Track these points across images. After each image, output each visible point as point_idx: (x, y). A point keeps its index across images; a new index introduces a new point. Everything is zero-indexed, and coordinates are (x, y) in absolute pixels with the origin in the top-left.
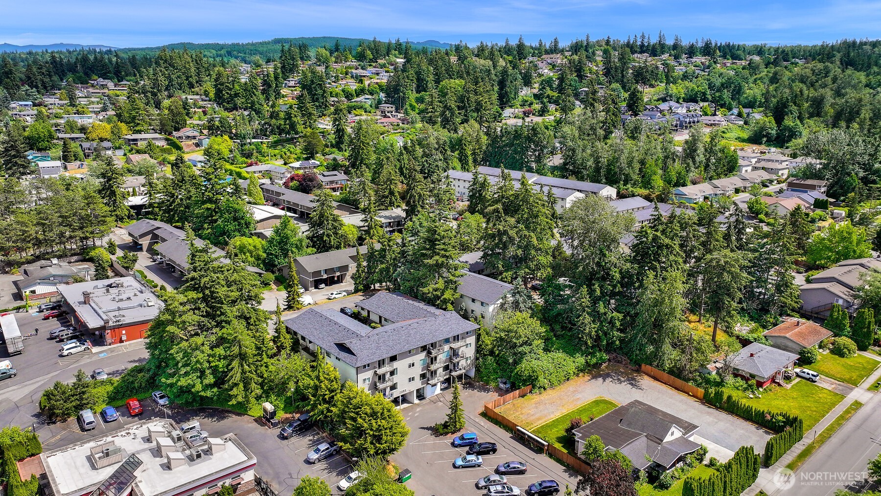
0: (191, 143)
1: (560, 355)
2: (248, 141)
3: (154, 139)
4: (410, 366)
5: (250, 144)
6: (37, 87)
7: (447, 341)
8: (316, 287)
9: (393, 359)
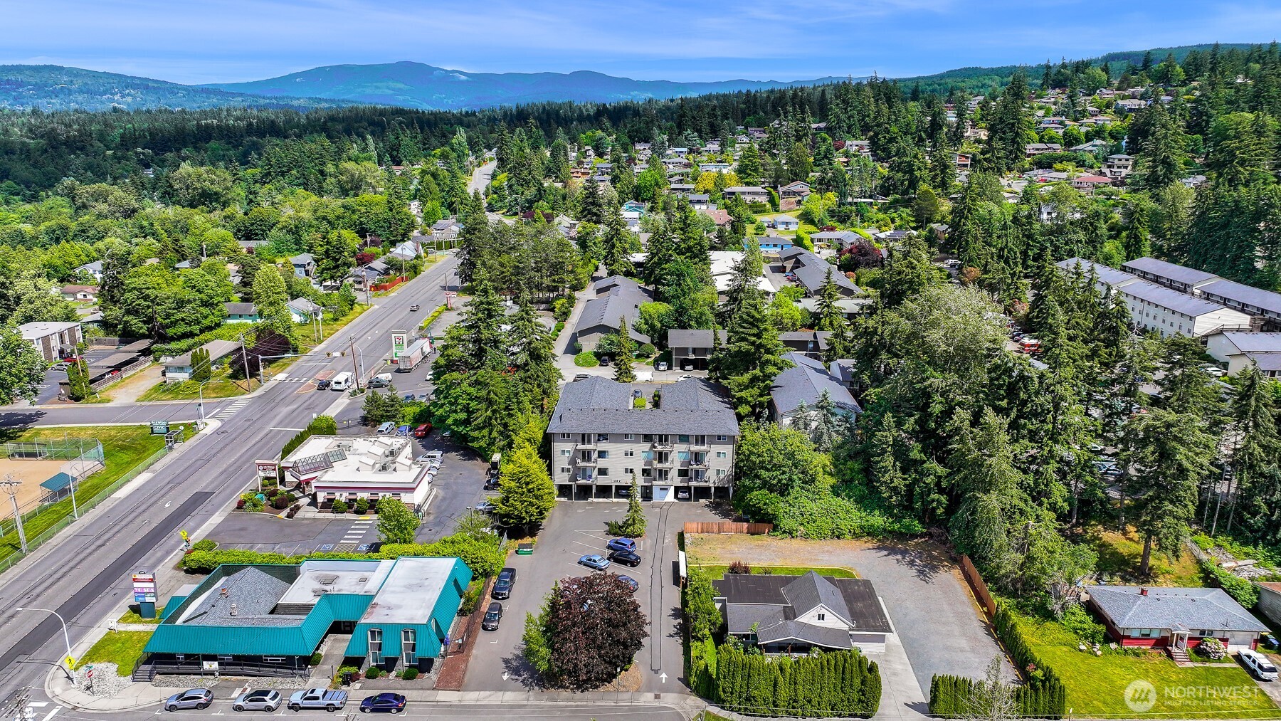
0: (793, 200)
1: (849, 504)
2: (850, 200)
3: (743, 193)
4: (626, 454)
5: (850, 204)
6: (699, 131)
7: (684, 438)
8: (682, 368)
9: (602, 437)
